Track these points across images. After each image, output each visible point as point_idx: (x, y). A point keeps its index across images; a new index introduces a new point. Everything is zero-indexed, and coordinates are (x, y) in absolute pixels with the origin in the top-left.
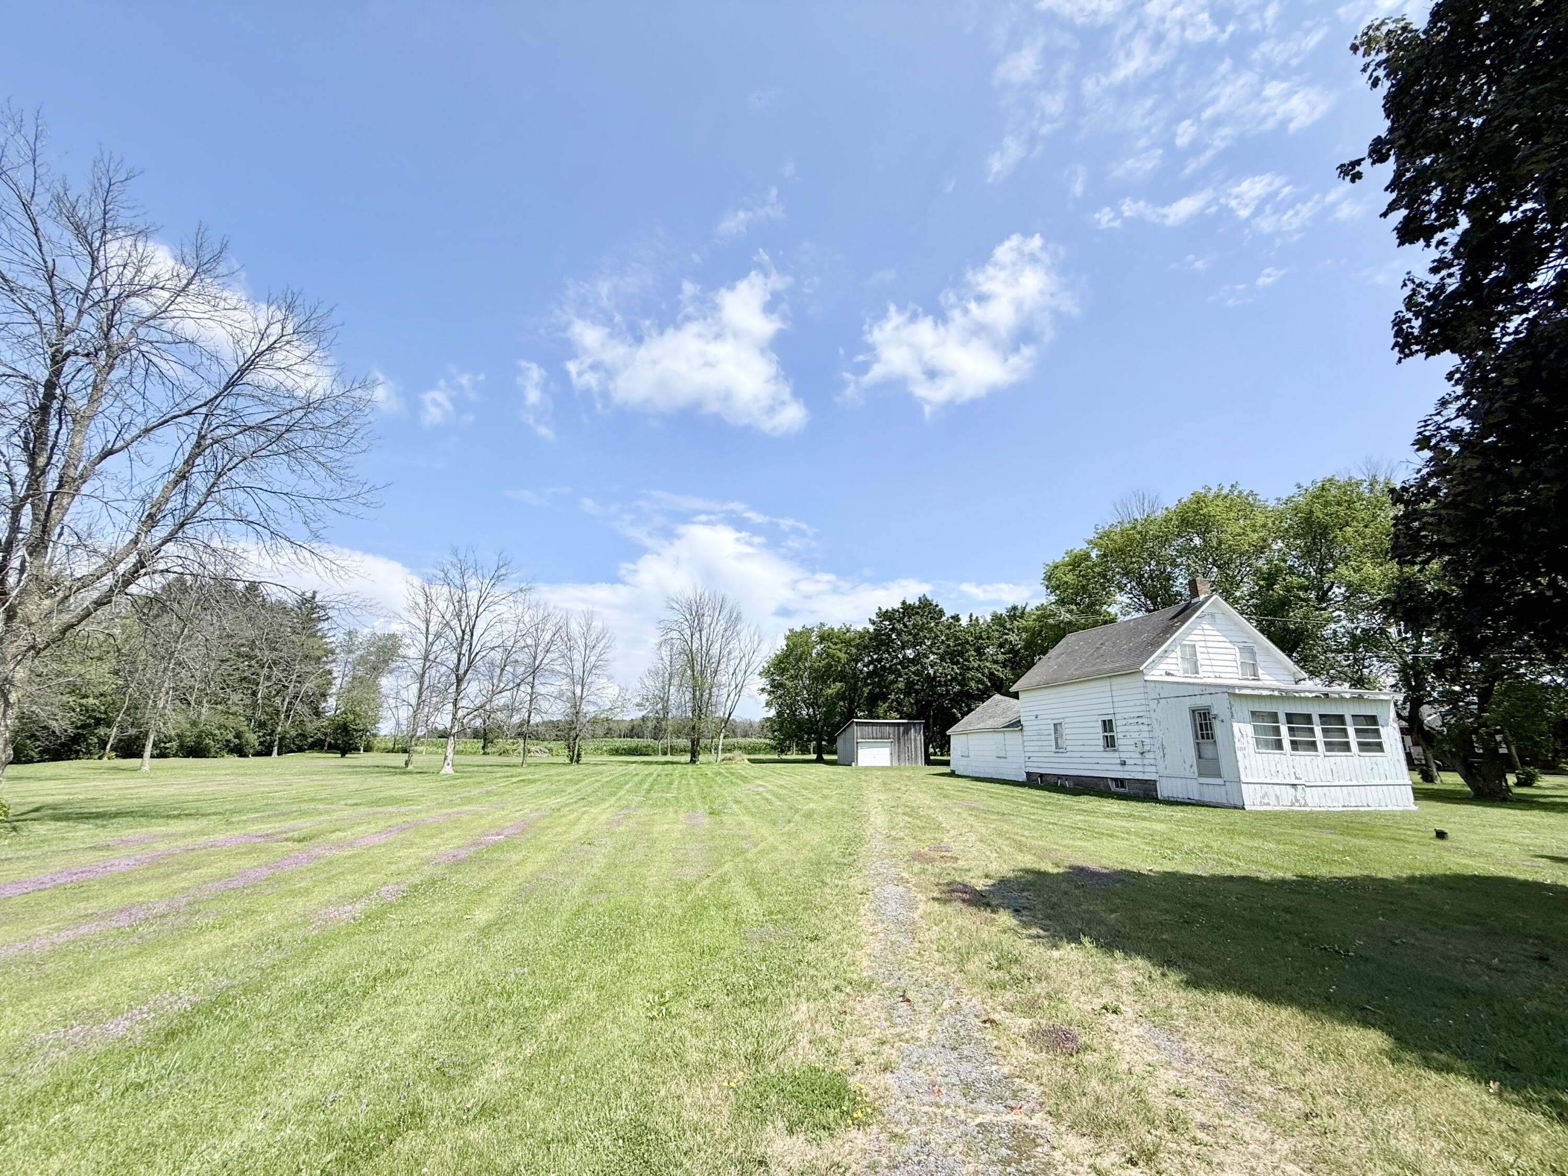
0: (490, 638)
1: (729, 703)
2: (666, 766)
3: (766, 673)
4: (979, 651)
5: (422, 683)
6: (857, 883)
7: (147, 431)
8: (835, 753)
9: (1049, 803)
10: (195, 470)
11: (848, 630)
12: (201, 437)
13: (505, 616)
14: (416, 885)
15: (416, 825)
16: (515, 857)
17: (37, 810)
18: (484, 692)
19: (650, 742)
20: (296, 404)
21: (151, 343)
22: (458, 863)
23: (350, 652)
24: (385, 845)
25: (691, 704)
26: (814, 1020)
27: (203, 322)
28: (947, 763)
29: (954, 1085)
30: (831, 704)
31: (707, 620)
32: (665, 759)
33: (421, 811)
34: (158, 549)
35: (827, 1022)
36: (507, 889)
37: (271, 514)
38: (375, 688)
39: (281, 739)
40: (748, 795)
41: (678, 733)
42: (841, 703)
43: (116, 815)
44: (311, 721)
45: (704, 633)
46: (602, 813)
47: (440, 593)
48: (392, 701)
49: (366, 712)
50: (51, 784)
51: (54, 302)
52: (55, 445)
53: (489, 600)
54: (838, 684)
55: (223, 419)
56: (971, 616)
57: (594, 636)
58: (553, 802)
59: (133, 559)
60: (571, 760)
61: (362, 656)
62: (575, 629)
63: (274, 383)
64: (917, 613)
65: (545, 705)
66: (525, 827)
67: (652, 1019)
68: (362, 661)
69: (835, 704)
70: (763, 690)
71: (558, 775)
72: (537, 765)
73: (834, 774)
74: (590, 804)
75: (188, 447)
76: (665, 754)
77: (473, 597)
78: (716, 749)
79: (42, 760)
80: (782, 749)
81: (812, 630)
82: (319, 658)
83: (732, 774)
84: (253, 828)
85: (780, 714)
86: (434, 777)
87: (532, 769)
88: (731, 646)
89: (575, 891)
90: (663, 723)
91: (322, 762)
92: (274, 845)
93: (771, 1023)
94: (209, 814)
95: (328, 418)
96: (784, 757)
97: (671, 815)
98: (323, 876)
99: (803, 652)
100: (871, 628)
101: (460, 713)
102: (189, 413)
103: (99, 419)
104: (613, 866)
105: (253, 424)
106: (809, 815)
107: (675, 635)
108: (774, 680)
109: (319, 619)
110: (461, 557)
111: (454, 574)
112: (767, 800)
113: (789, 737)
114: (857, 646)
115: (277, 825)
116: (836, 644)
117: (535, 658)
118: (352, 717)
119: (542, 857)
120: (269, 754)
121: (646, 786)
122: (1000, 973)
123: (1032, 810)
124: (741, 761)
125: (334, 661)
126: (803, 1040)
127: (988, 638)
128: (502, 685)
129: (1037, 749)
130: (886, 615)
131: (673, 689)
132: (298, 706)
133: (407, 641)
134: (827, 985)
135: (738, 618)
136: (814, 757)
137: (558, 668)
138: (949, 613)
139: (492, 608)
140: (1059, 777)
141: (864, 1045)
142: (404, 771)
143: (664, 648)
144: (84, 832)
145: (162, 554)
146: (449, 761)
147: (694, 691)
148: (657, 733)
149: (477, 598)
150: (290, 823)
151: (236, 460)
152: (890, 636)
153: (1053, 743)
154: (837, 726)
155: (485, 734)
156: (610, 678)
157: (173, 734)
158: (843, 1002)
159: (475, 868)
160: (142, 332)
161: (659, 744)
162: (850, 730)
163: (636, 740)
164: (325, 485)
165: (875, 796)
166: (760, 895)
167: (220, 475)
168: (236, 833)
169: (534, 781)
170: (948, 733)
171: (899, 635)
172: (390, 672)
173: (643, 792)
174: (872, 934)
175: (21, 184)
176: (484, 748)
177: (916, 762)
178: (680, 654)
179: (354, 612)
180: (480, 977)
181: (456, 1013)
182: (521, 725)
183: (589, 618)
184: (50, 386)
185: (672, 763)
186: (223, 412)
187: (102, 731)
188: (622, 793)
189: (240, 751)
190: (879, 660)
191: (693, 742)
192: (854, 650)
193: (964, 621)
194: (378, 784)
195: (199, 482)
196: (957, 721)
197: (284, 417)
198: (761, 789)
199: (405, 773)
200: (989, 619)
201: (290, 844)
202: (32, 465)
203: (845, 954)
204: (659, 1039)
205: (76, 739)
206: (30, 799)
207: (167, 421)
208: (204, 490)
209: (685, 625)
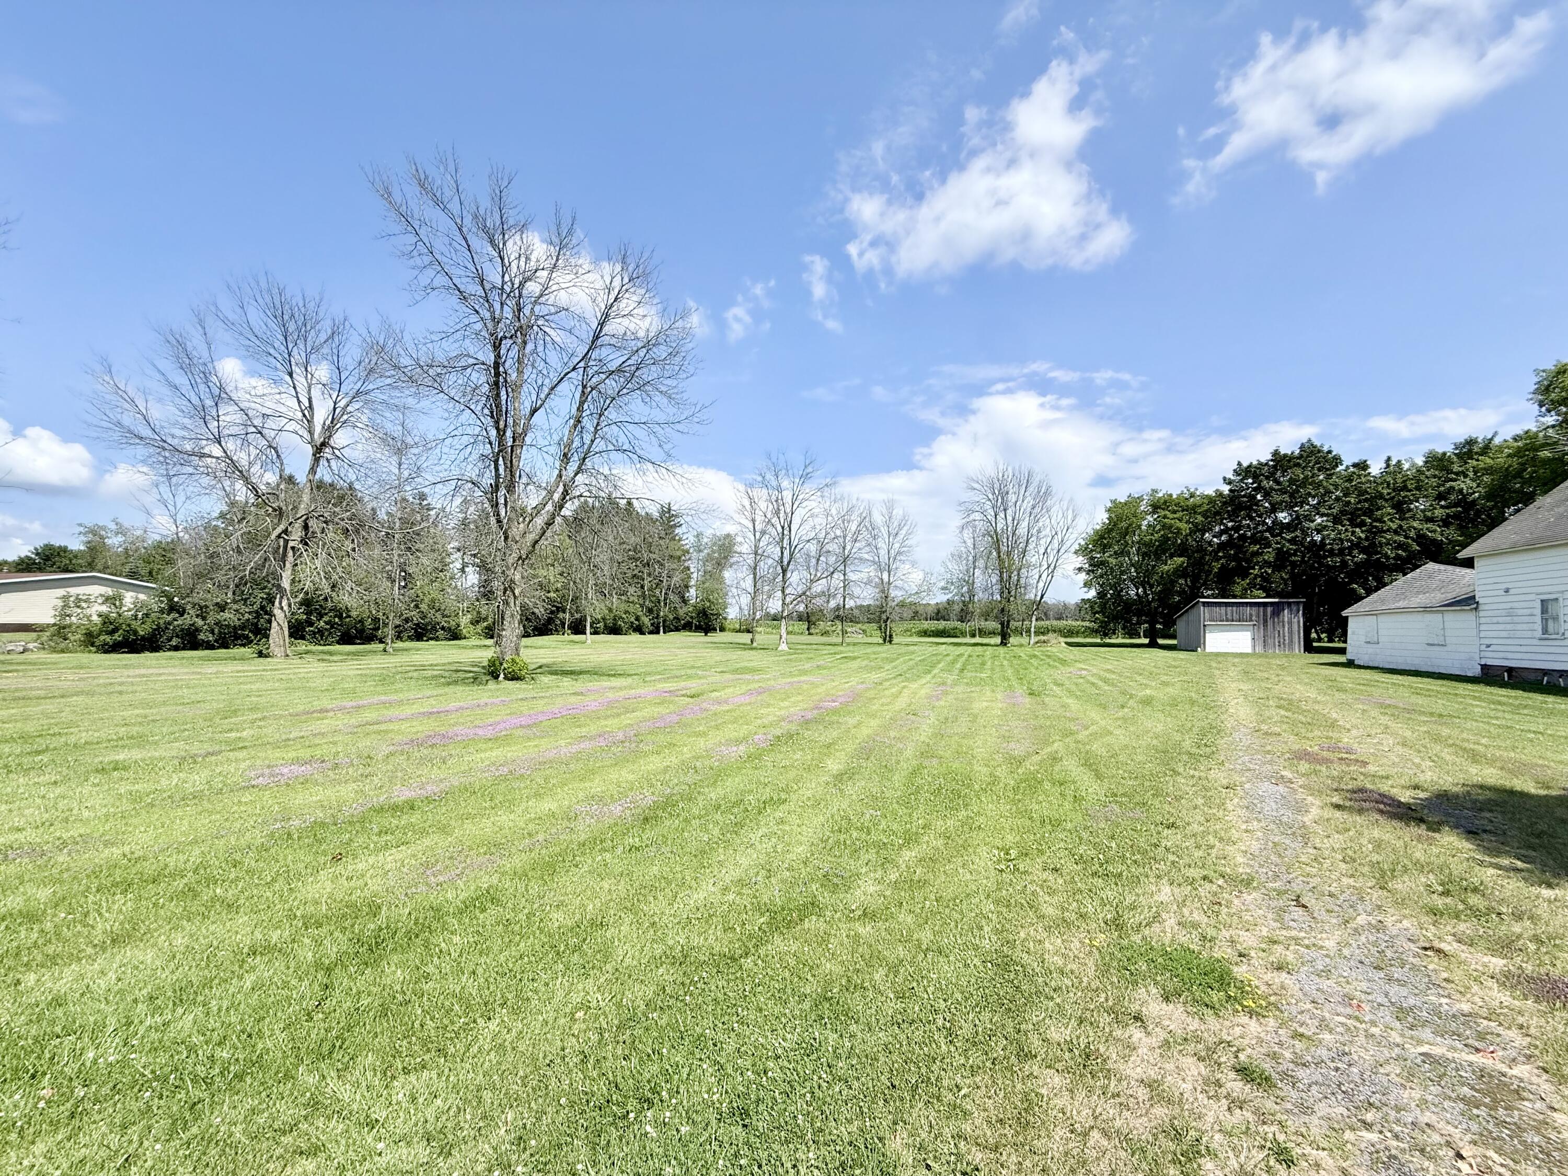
0: (805, 532)
1: (1041, 585)
2: (976, 648)
3: (1083, 551)
4: (1400, 508)
5: (755, 575)
6: (1219, 776)
7: (552, 389)
8: (1173, 637)
9: (1526, 707)
10: (584, 414)
11: (1192, 496)
12: (584, 387)
13: (816, 511)
14: (779, 737)
15: (769, 690)
16: (852, 721)
17: (540, 667)
18: (804, 581)
19: (958, 624)
20: (640, 344)
21: (543, 317)
22: (806, 723)
23: (700, 551)
24: (750, 704)
25: (999, 587)
26: (1182, 904)
27: (569, 290)
28: (1342, 651)
29: (1380, 1005)
30: (1168, 582)
31: (1012, 498)
32: (973, 641)
33: (769, 679)
34: (573, 478)
35: (1197, 909)
36: (850, 747)
37: (636, 442)
38: (721, 580)
39: (664, 621)
40: (1069, 678)
41: (986, 616)
42: (1182, 581)
43: (581, 673)
44: (681, 608)
45: (1009, 512)
46: (921, 688)
47: (761, 494)
48: (734, 590)
49: (717, 599)
50: (542, 651)
51: (487, 301)
52: (507, 411)
53: (800, 497)
54: (1179, 560)
55: (595, 368)
56: (1389, 459)
57: (896, 524)
58: (875, 676)
59: (561, 489)
60: (885, 640)
61: (708, 554)
62: (878, 518)
63: (621, 331)
64: (1298, 465)
65: (857, 591)
66: (855, 696)
67: (1002, 871)
68: (709, 558)
69: (1173, 583)
70: (1080, 569)
71: (874, 653)
72: (854, 644)
73: (1174, 659)
74: (907, 680)
75: (578, 395)
76: (973, 636)
77: (787, 496)
78: (1029, 631)
79: (535, 635)
80: (1104, 630)
81: (1140, 499)
82: (680, 558)
83: (1049, 657)
84: (660, 686)
85: (1101, 595)
86: (773, 652)
87: (851, 648)
88: (1040, 524)
89: (909, 753)
90: (970, 606)
91: (693, 639)
92: (677, 699)
93: (1130, 898)
94: (632, 675)
95: (661, 352)
96: (1108, 641)
97: (988, 693)
98: (713, 723)
99: (1130, 525)
100: (1226, 489)
101: (788, 600)
102: (574, 369)
103: (525, 388)
104: (939, 735)
105: (614, 369)
106: (1147, 702)
107: (977, 516)
108: (1092, 558)
109: (675, 526)
110: (774, 460)
111: (770, 476)
112: (1093, 684)
113: (1115, 618)
114: (1204, 515)
115: (675, 685)
116: (1175, 512)
117: (844, 548)
118: (708, 604)
119: (874, 723)
120: (658, 632)
121: (959, 666)
122: (1448, 900)
123: (1492, 714)
124: (1057, 645)
125: (690, 559)
126: (1171, 922)
127: (1418, 488)
128: (819, 575)
129: (1504, 634)
130: (1245, 472)
131: (978, 572)
132: (671, 596)
133: (739, 539)
134: (1193, 873)
135: (1047, 493)
136: (1146, 641)
137: (866, 556)
138: (1348, 460)
139: (804, 505)
140: (1545, 672)
141: (1247, 940)
142: (750, 647)
143: (966, 531)
144: (566, 682)
145: (576, 483)
146: (783, 639)
147: (1002, 573)
148: (964, 616)
149: (790, 497)
150: (683, 684)
151: (608, 402)
152: (1254, 497)
153: (1539, 627)
154: (1177, 608)
155: (808, 617)
156: (914, 564)
157: (599, 617)
158: (1216, 894)
159: (821, 727)
160: (537, 308)
161: (966, 627)
162: (1194, 610)
163: (944, 623)
164: (668, 410)
165: (1234, 685)
166: (1099, 776)
167: (600, 416)
168: (651, 689)
169: (855, 658)
170: (1345, 613)
171: (1267, 494)
172: (731, 567)
173: (957, 672)
174: (1247, 831)
175: (455, 212)
176: (808, 629)
177: (1291, 648)
178: (984, 536)
179: (704, 516)
180: (842, 813)
181: (829, 838)
182: (838, 608)
183: (890, 506)
184: (497, 365)
185: (982, 645)
186: (594, 363)
187: (561, 615)
188: (936, 671)
189: (639, 630)
190: (1237, 529)
191: (1002, 624)
192: (1200, 518)
193: (1376, 469)
194: (735, 657)
195: (588, 423)
196: (1360, 598)
197: (633, 358)
198: (1084, 672)
199: (752, 649)
200: (1420, 461)
201: (686, 698)
202: (498, 429)
203: (1212, 847)
204: (1011, 890)
205: (550, 621)
206: (535, 660)
207: (562, 379)
208: (593, 429)
209: (988, 505)
